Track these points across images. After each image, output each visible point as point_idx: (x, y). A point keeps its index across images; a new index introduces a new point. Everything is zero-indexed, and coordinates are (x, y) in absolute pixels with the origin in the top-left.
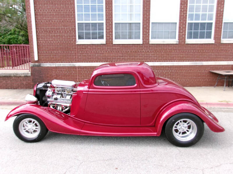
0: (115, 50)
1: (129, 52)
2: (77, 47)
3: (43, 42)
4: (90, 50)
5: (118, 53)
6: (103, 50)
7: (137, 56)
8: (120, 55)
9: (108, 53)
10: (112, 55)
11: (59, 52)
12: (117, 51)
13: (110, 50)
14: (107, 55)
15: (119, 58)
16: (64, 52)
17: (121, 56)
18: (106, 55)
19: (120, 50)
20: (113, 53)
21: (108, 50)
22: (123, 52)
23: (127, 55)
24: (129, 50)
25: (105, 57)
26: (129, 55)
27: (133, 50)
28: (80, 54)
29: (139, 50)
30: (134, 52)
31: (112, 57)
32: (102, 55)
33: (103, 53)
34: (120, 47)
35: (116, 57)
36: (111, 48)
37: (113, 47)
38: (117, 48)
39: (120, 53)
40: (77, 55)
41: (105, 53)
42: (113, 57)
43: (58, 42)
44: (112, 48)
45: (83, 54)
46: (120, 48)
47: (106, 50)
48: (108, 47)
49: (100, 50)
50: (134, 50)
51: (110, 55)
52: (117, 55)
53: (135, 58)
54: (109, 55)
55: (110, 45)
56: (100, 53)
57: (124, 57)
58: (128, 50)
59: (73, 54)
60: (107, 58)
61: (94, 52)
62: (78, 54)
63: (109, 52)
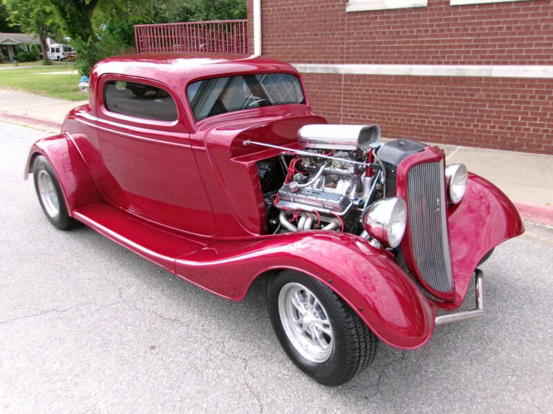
0: (454, 25)
1: (501, 28)
2: (349, 20)
3: (273, 10)
4: (380, 28)
5: (463, 35)
6: (417, 26)
7: (531, 45)
8: (470, 41)
9: (431, 36)
10: (443, 41)
11: (305, 35)
12: (461, 27)
13: (438, 26)
14: (428, 42)
15: (463, 52)
16: (316, 35)
17: (472, 43)
18: (423, 42)
19: (470, 24)
20: (447, 36)
21: (432, 26)
22: (481, 29)
23: (493, 40)
24: (504, 22)
25: (420, 47)
26: (499, 40)
27: (516, 22)
28: (354, 38)
29: (542, 21)
30: (519, 28)
31: (440, 47)
32: (413, 42)
33: (417, 37)
34: (471, 12)
35: (455, 47)
36: (441, 20)
37: (450, 14)
38: (462, 19)
39: (467, 35)
40: (347, 44)
41: (422, 37)
42: (445, 47)
43: (305, 8)
44: (446, 19)
45: (362, 38)
46: (473, 18)
47: (426, 26)
48: (434, 15)
49: (408, 27)
50: (523, 22)
51: (438, 41)
52: (459, 41)
53: (521, 51)
54: (433, 42)
55: (441, 9)
56: (407, 37)
57: (483, 46)
58: (499, 23)
59: (337, 39)
60: (427, 52)
61: (391, 32)
62: (349, 39)
63: (434, 31)
